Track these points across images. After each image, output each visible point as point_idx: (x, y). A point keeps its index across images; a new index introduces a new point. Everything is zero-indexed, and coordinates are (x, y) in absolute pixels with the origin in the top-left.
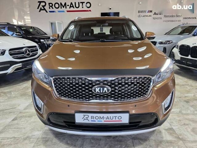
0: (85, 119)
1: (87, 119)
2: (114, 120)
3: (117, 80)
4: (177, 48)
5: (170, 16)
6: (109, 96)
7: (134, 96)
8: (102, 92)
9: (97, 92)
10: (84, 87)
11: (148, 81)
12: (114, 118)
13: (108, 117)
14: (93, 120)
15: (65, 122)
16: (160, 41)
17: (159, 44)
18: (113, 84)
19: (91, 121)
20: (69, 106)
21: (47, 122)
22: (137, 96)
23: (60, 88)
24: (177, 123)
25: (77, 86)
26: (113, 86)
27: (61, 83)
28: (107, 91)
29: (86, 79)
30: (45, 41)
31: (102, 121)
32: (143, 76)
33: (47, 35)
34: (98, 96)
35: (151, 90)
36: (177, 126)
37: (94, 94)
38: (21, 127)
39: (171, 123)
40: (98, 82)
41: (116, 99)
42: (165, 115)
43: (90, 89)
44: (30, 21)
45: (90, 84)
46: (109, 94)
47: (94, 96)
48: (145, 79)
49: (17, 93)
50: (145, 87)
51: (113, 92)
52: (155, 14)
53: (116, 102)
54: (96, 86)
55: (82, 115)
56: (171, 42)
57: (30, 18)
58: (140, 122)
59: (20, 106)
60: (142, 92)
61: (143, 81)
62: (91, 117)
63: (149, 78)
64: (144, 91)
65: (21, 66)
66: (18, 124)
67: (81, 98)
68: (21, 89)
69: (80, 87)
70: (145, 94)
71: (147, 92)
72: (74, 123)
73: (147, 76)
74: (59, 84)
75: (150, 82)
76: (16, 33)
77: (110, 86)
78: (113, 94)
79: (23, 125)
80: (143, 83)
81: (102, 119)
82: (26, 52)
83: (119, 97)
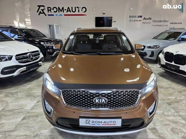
0: (87, 123)
1: (89, 123)
2: (110, 123)
3: (112, 93)
4: (163, 54)
5: (159, 21)
6: (106, 105)
7: (126, 105)
8: (100, 102)
9: (97, 102)
10: (86, 98)
11: (136, 94)
12: (110, 122)
13: (105, 121)
14: (93, 123)
15: (70, 125)
16: (149, 45)
17: (148, 48)
18: (109, 96)
19: (92, 124)
20: (74, 112)
21: (55, 124)
22: (128, 105)
23: (67, 98)
24: (159, 124)
25: (81, 97)
26: (109, 98)
27: (69, 94)
28: (104, 102)
29: (88, 92)
30: (45, 43)
31: (100, 125)
32: (132, 90)
33: (46, 37)
34: (97, 105)
35: (139, 100)
36: (159, 126)
37: (94, 104)
38: (31, 126)
39: (155, 123)
40: (98, 95)
41: (112, 108)
42: (150, 119)
43: (92, 100)
44: (30, 23)
45: (91, 96)
46: (106, 104)
47: (94, 105)
48: (134, 92)
49: (23, 94)
50: (134, 98)
51: (109, 103)
52: (145, 19)
53: (112, 109)
54: (96, 98)
55: (85, 120)
56: (158, 46)
57: (30, 21)
58: (130, 125)
59: (27, 106)
60: (131, 102)
61: (132, 94)
62: (92, 121)
63: (137, 91)
64: (133, 101)
65: (25, 69)
66: (27, 123)
67: (84, 106)
68: (26, 90)
69: (84, 98)
70: (134, 103)
71: (136, 102)
72: (79, 125)
73: (136, 90)
74: (67, 95)
75: (138, 95)
76: (19, 35)
77: (106, 97)
78: (109, 104)
79: (31, 124)
80: (132, 95)
81: (100, 123)
82: (30, 57)
83: (114, 106)
